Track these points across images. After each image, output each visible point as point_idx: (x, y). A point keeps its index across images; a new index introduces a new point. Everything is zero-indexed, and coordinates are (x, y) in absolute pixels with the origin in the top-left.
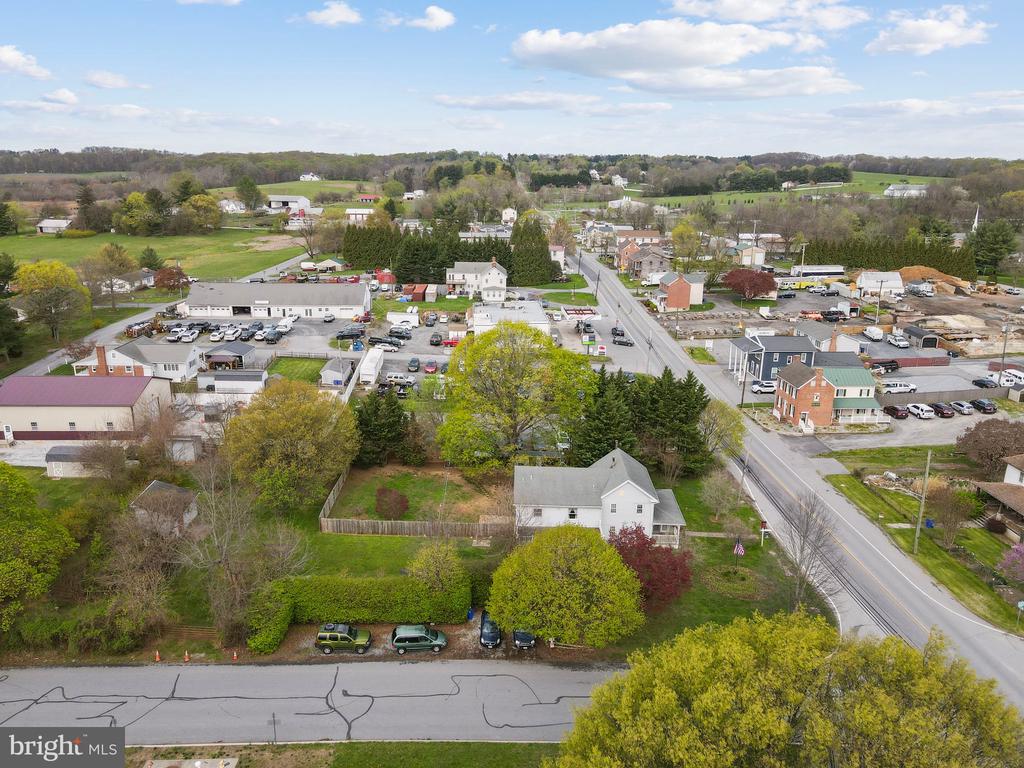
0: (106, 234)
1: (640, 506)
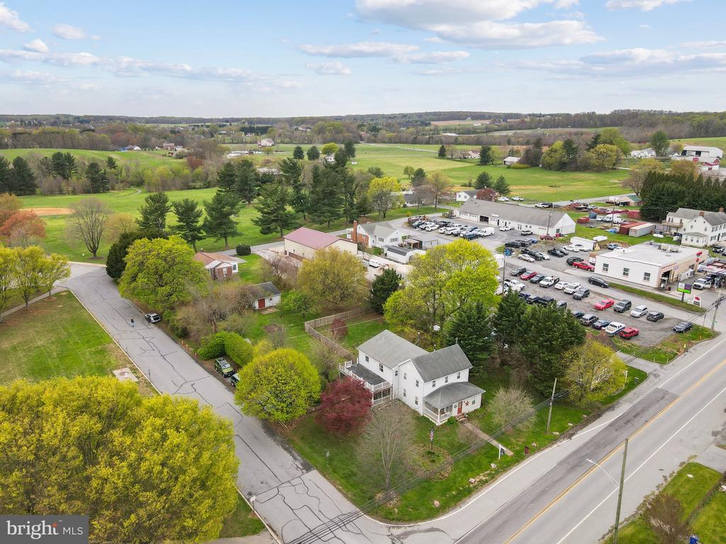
0: (537, 167)
1: (417, 382)
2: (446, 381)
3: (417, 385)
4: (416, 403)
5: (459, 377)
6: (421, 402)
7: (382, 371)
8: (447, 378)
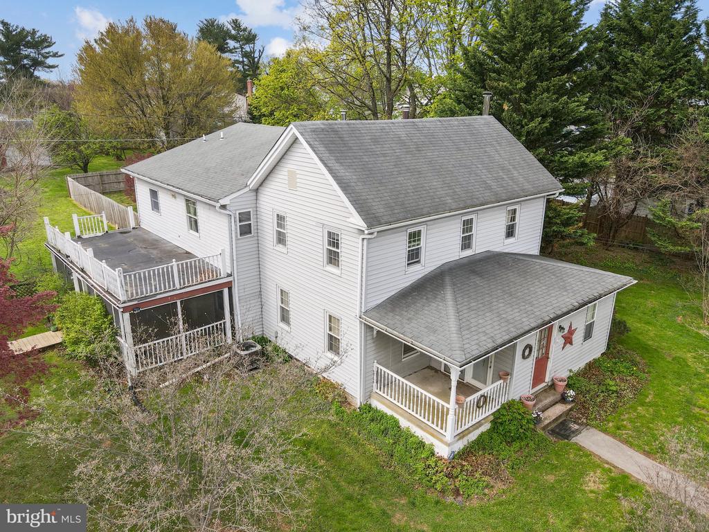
1: (334, 240)
2: (466, 243)
3: (333, 258)
4: (333, 344)
5: (510, 232)
6: (352, 336)
7: (194, 225)
8: (468, 226)
